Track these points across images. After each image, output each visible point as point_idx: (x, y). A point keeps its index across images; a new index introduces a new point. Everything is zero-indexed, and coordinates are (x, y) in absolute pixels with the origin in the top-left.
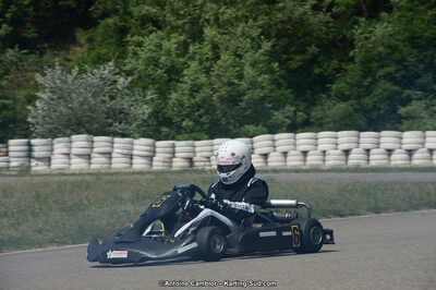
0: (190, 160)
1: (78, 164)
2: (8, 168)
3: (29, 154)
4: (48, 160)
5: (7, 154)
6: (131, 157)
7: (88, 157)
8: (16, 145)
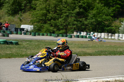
2: (115, 39)
3: (119, 36)
4: (122, 38)
5: (115, 36)
8: (117, 35)
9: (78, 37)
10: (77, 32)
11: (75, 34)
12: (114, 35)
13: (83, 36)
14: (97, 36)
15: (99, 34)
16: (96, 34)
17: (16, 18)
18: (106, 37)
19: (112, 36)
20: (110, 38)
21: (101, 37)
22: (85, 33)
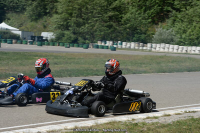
0: (187, 51)
1: (162, 50)
2: (147, 50)
3: (152, 47)
4: (155, 48)
5: (147, 46)
6: (173, 49)
7: (164, 48)
8: (149, 45)
9: (103, 47)
10: (102, 41)
11: (99, 43)
12: (145, 45)
13: (108, 46)
14: (126, 46)
15: (129, 43)
16: (124, 43)
17: (39, 24)
18: (136, 48)
19: (143, 46)
20: (141, 48)
21: (130, 47)
22: (111, 42)
